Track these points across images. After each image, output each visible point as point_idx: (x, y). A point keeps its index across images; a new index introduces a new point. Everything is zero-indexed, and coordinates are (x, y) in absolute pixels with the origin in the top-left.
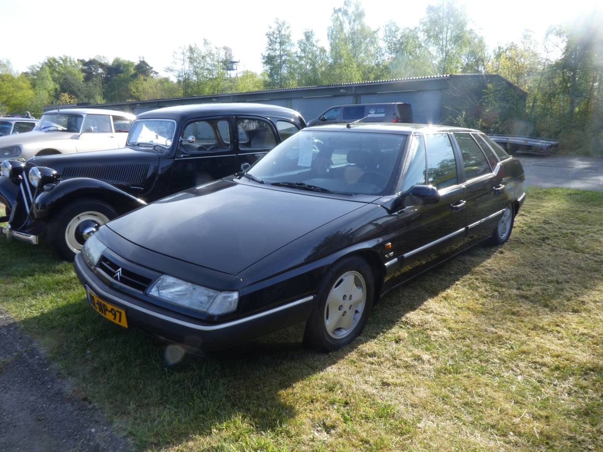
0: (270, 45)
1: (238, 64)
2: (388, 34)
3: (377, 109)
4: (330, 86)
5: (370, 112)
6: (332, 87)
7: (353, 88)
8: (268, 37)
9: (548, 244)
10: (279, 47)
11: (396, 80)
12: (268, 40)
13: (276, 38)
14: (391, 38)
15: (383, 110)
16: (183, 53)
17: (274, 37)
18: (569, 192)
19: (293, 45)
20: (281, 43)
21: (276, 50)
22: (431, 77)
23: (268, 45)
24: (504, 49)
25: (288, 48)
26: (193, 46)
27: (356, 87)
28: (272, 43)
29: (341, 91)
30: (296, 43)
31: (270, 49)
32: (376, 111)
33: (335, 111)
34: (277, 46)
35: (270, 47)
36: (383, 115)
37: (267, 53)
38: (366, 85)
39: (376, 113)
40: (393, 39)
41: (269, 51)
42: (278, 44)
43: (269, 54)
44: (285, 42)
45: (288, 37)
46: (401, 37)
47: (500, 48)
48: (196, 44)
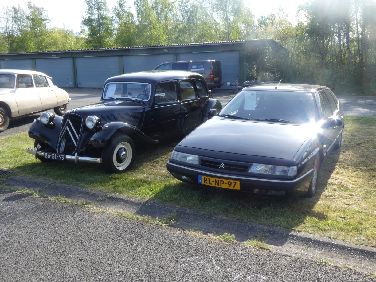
0: (89, 10)
1: (46, 21)
2: (181, 4)
3: (197, 65)
4: (155, 46)
5: (193, 67)
6: (157, 47)
7: (174, 49)
8: (88, 4)
9: (363, 147)
10: (97, 12)
11: (206, 43)
12: (87, 6)
13: (94, 5)
14: (183, 7)
15: (202, 66)
16: (7, 13)
17: (92, 4)
18: (354, 118)
19: (108, 11)
20: (99, 9)
21: (95, 14)
22: (231, 42)
23: (87, 10)
24: (266, 18)
25: (105, 13)
26: (17, 7)
27: (176, 48)
28: (90, 8)
29: (165, 50)
30: (111, 10)
31: (90, 13)
32: (197, 66)
33: (164, 66)
34: (96, 11)
35: (90, 12)
36: (203, 69)
37: (87, 16)
38: (184, 46)
39: (197, 68)
40: (185, 8)
41: (89, 15)
42: (96, 10)
43: (89, 17)
44: (102, 8)
45: (104, 4)
46: (191, 7)
47: (262, 17)
48: (19, 6)
